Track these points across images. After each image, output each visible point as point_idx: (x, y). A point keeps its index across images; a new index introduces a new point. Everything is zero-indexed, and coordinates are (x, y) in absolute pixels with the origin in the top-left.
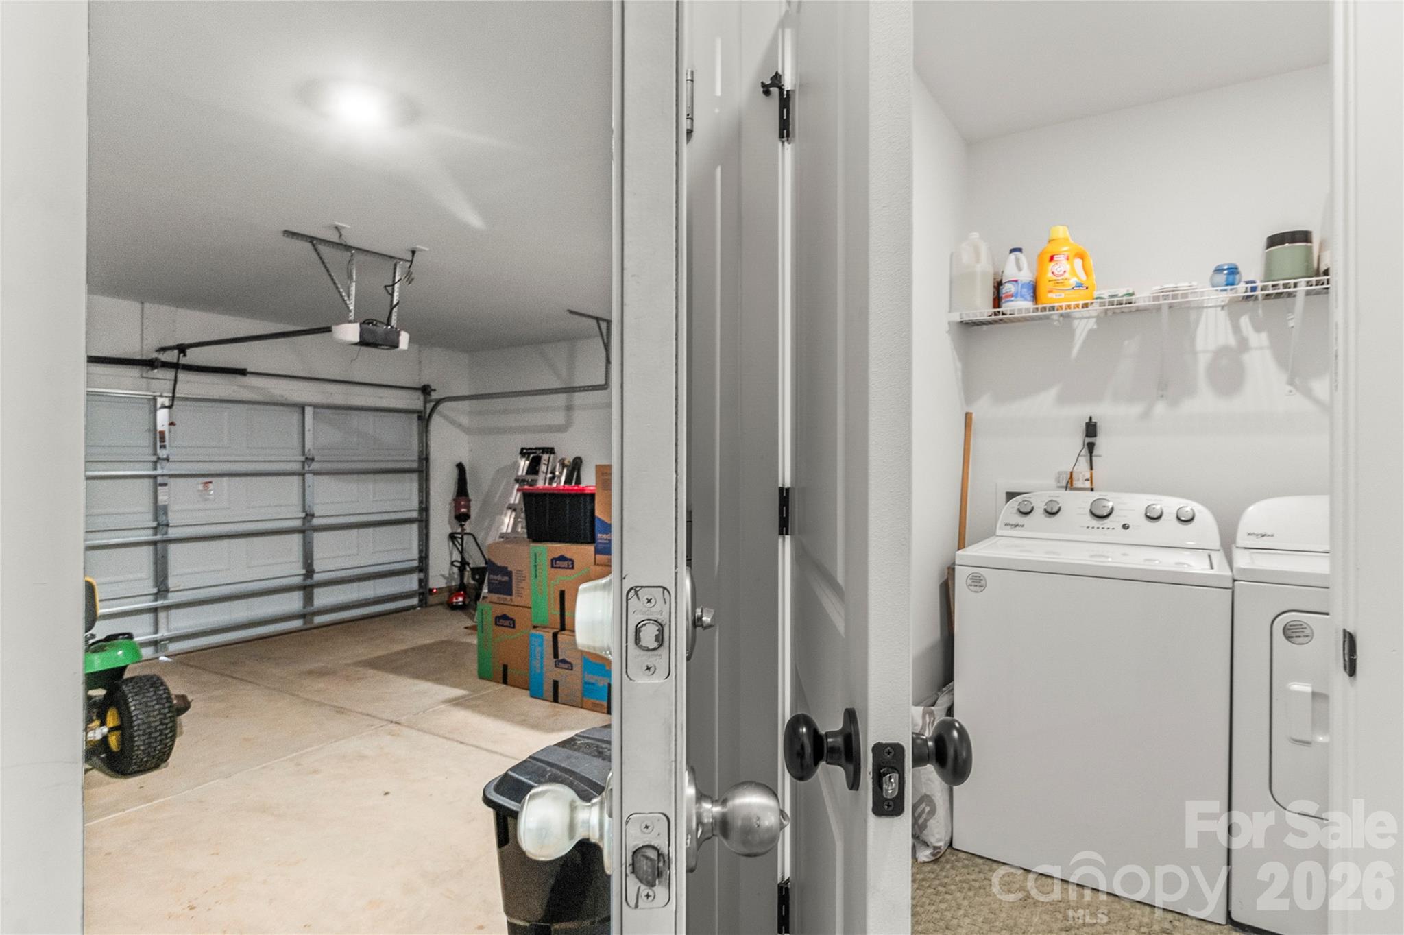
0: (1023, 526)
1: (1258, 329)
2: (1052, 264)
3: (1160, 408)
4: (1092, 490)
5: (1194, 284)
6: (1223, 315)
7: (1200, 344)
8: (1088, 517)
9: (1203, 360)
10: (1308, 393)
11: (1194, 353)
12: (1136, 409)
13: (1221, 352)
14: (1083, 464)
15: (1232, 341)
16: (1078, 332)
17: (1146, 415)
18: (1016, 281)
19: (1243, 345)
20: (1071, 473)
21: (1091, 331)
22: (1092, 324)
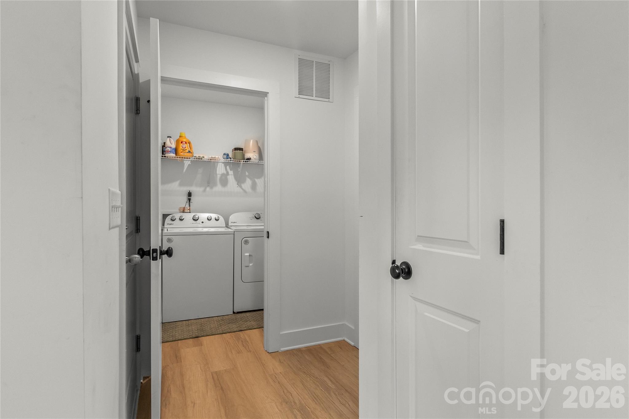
0: (173, 224)
1: (231, 170)
2: (182, 144)
3: (208, 189)
4: (190, 212)
5: (219, 157)
6: (223, 165)
7: (218, 173)
8: (192, 220)
9: (219, 176)
10: (241, 187)
11: (216, 174)
12: (202, 189)
13: (223, 175)
14: (187, 206)
15: (225, 172)
16: (185, 164)
17: (205, 191)
18: (171, 147)
19: (228, 173)
20: (184, 208)
21: (189, 165)
22: (189, 163)
